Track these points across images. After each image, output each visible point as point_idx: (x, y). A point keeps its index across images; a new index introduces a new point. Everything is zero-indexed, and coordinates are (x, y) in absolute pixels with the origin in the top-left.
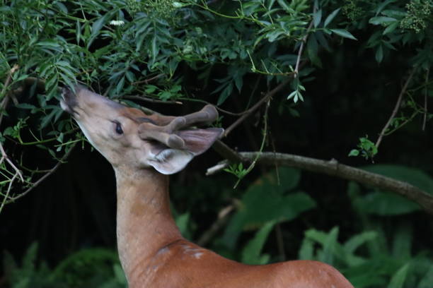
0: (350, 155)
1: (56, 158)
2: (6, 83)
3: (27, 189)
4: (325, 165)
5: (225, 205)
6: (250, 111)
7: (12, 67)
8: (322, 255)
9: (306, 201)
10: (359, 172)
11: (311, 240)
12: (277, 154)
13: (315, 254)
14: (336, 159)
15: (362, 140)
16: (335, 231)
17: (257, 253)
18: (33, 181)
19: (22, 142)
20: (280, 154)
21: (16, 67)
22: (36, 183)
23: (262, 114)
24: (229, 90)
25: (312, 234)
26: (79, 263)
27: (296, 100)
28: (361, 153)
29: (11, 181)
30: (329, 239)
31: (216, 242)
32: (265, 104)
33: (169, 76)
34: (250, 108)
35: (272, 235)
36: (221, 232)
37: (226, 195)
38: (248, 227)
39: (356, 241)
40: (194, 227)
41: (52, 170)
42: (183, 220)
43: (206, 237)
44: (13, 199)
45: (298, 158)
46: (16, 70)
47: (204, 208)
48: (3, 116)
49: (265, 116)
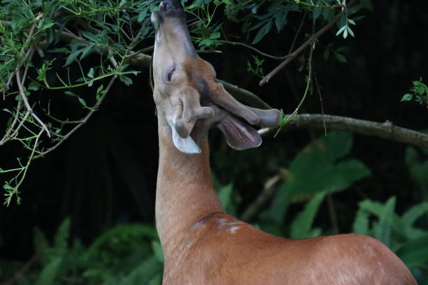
0: (402, 100)
1: (86, 107)
2: (31, 33)
3: (57, 142)
5: (272, 175)
6: (294, 54)
7: (36, 17)
8: (378, 229)
9: (359, 170)
10: (417, 135)
11: (366, 211)
12: (325, 116)
13: (370, 226)
14: (390, 120)
15: (416, 83)
16: (392, 202)
17: (308, 227)
18: (63, 133)
19: (48, 86)
20: (329, 116)
21: (40, 15)
22: (67, 136)
23: (307, 57)
24: (267, 29)
25: (367, 205)
26: (115, 240)
27: (345, 35)
28: (414, 97)
29: (38, 136)
30: (385, 210)
31: (263, 215)
32: (309, 47)
33: (207, 22)
34: (293, 52)
35: (324, 205)
36: (267, 204)
37: (272, 165)
38: (296, 199)
39: (415, 212)
40: (239, 199)
41: (84, 121)
42: (226, 192)
43: (251, 210)
44: (42, 154)
45: (349, 120)
46: (41, 18)
47: (249, 179)
48: (30, 67)
49: (310, 60)
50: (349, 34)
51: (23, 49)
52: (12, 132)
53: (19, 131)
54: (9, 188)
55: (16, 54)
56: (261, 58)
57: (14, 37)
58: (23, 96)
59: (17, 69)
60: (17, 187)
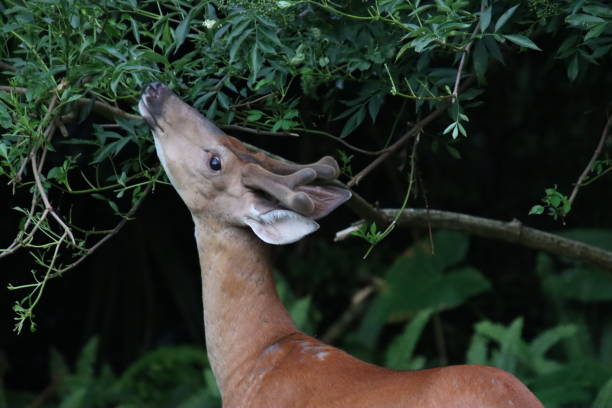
0: (530, 213)
1: (118, 213)
2: (51, 106)
3: (79, 257)
4: (503, 228)
5: (362, 285)
6: (392, 148)
7: (58, 84)
8: (499, 359)
9: (476, 281)
10: (552, 239)
11: (484, 336)
12: (433, 212)
13: (489, 356)
14: (519, 219)
15: (549, 191)
16: (518, 324)
17: (408, 354)
18: (88, 246)
19: (70, 190)
20: (438, 212)
21: (64, 83)
22: (92, 249)
23: (409, 153)
24: (359, 118)
25: (485, 327)
26: (156, 367)
27: (455, 134)
28: (547, 210)
29: (58, 243)
30: (509, 335)
31: (350, 338)
32: (413, 139)
33: (280, 97)
34: (391, 143)
35: (429, 329)
36: (355, 324)
37: (363, 272)
38: (395, 317)
39: (547, 339)
40: (318, 316)
41: (114, 231)
42: (302, 307)
43: (334, 331)
44: (60, 272)
45: (465, 218)
46: (64, 87)
47: (332, 290)
48: (48, 152)
49: (412, 156)
50: (459, 132)
51: (40, 127)
52: (25, 237)
53: (34, 236)
54: (21, 309)
55: (31, 135)
56: (349, 152)
57: (30, 111)
58: (40, 188)
59: (32, 153)
60: (30, 309)
